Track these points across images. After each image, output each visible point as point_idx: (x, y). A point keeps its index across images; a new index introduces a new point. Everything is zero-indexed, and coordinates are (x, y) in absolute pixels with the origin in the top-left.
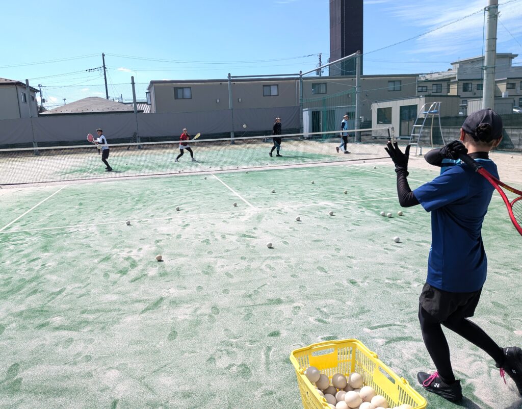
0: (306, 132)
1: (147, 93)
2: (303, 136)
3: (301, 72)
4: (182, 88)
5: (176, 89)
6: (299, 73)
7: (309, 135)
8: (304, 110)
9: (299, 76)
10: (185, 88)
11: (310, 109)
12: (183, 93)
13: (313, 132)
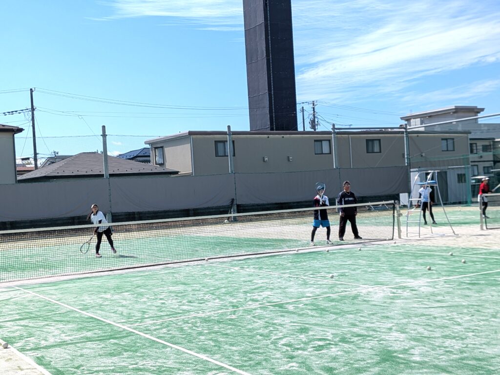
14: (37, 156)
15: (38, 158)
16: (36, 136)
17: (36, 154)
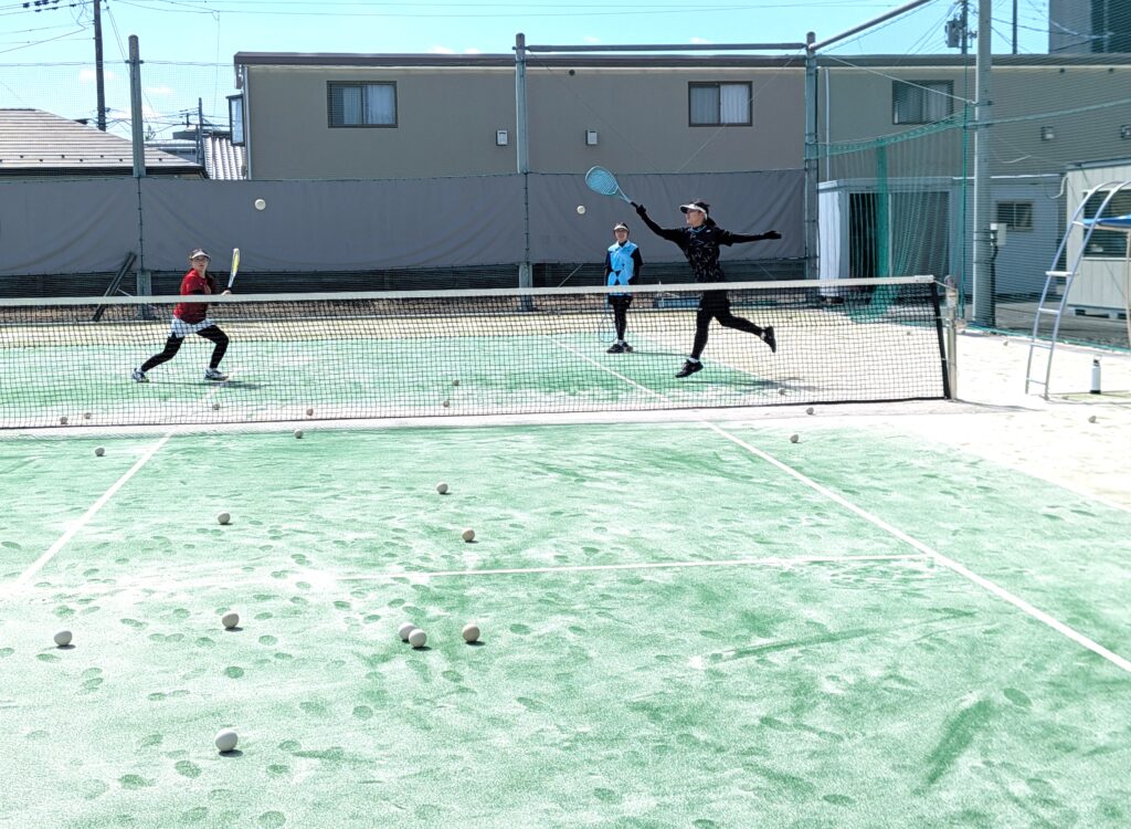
0: (830, 276)
1: (231, 99)
2: (816, 289)
3: (811, 36)
4: (361, 85)
5: (335, 88)
6: (805, 41)
7: (841, 288)
8: (822, 186)
9: (803, 52)
10: (373, 83)
11: (842, 182)
12: (364, 104)
13: (854, 275)
14: (107, 115)
15: (107, 121)
16: (104, 59)
17: (102, 110)
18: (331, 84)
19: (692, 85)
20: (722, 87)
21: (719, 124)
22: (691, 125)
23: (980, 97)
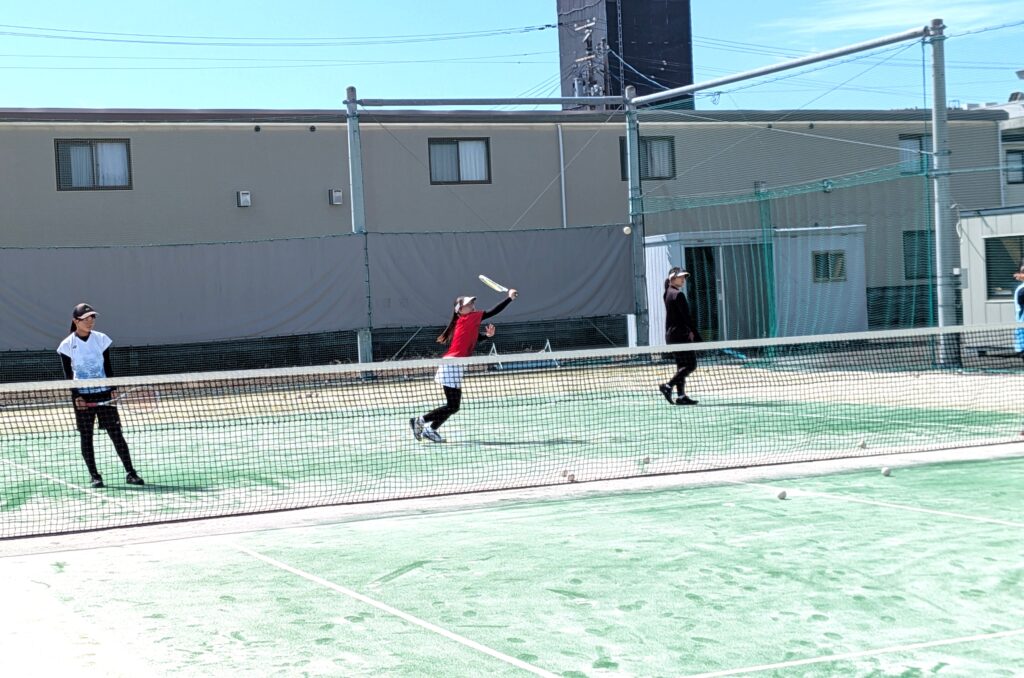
4: (90, 143)
5: (62, 146)
8: (648, 239)
10: (103, 141)
11: (676, 236)
12: (94, 165)
18: (58, 142)
19: (432, 141)
20: (462, 145)
21: (459, 182)
22: (433, 183)
23: (939, 146)
